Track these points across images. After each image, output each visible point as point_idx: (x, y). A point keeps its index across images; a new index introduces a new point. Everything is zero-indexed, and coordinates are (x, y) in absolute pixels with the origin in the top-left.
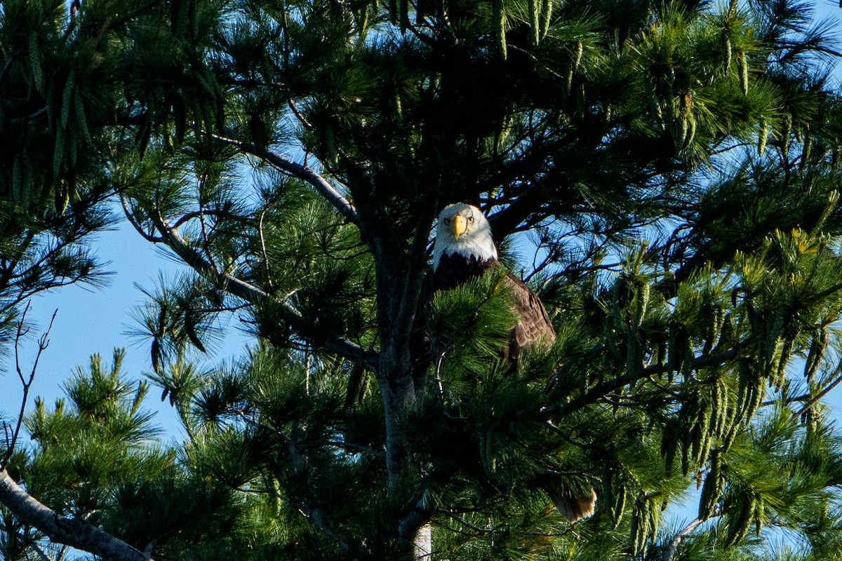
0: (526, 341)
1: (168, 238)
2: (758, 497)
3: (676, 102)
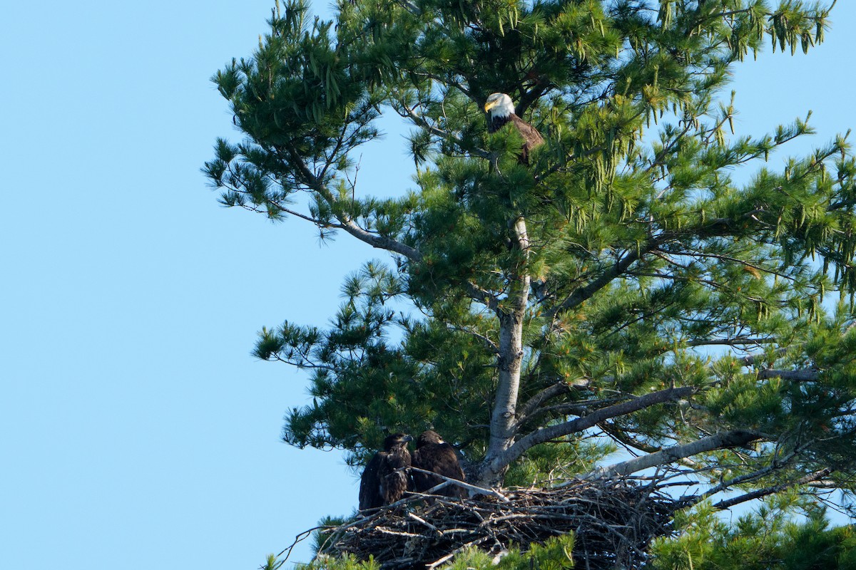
0: (531, 148)
1: (411, 115)
2: (627, 201)
3: (574, 44)
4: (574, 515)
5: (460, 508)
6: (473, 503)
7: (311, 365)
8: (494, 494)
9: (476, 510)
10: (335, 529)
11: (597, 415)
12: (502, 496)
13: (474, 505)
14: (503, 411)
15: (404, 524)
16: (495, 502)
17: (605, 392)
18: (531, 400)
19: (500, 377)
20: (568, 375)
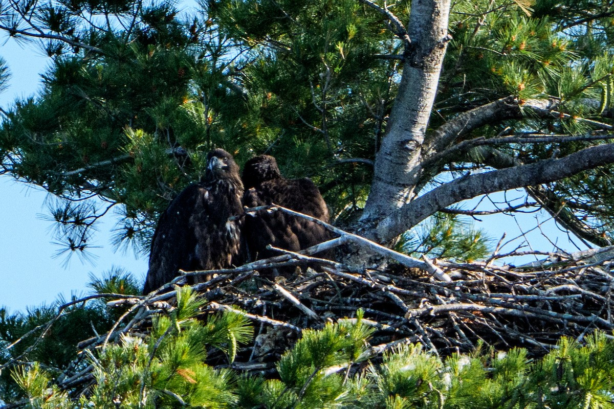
4: (567, 315)
5: (363, 284)
6: (385, 278)
7: (39, 33)
8: (426, 266)
9: (392, 291)
10: (132, 301)
11: (585, 156)
12: (440, 271)
13: (390, 282)
14: (404, 137)
15: (259, 303)
16: (427, 280)
17: (581, 122)
18: (448, 125)
19: (405, 78)
20: (523, 87)
